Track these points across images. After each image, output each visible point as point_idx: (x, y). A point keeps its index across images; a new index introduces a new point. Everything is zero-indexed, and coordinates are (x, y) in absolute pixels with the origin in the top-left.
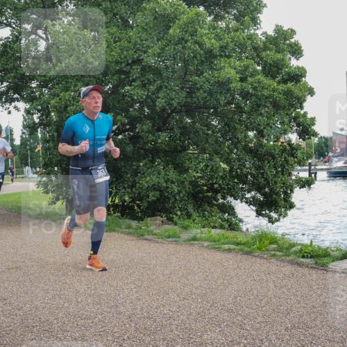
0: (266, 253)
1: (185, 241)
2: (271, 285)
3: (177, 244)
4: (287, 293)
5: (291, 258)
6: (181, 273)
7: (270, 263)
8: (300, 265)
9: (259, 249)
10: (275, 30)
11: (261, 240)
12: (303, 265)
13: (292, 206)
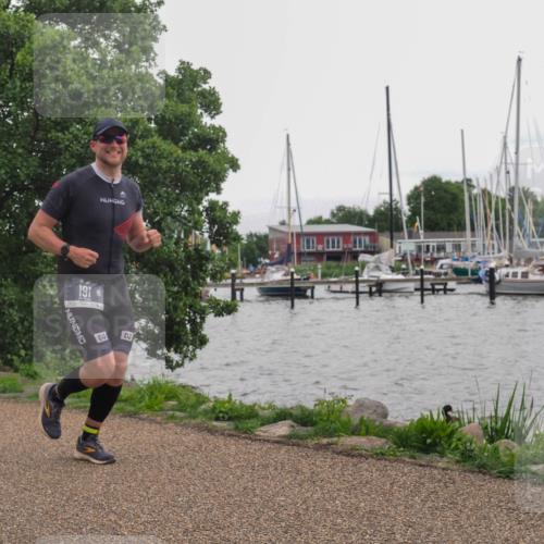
0: (160, 413)
1: (29, 397)
2: (166, 464)
3: (17, 402)
4: (189, 475)
5: (198, 420)
6: (20, 448)
7: (165, 429)
8: (212, 431)
9: (149, 407)
10: (179, 69)
11: (152, 393)
12: (217, 431)
13: (203, 341)
